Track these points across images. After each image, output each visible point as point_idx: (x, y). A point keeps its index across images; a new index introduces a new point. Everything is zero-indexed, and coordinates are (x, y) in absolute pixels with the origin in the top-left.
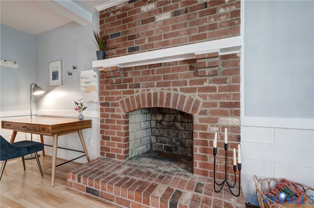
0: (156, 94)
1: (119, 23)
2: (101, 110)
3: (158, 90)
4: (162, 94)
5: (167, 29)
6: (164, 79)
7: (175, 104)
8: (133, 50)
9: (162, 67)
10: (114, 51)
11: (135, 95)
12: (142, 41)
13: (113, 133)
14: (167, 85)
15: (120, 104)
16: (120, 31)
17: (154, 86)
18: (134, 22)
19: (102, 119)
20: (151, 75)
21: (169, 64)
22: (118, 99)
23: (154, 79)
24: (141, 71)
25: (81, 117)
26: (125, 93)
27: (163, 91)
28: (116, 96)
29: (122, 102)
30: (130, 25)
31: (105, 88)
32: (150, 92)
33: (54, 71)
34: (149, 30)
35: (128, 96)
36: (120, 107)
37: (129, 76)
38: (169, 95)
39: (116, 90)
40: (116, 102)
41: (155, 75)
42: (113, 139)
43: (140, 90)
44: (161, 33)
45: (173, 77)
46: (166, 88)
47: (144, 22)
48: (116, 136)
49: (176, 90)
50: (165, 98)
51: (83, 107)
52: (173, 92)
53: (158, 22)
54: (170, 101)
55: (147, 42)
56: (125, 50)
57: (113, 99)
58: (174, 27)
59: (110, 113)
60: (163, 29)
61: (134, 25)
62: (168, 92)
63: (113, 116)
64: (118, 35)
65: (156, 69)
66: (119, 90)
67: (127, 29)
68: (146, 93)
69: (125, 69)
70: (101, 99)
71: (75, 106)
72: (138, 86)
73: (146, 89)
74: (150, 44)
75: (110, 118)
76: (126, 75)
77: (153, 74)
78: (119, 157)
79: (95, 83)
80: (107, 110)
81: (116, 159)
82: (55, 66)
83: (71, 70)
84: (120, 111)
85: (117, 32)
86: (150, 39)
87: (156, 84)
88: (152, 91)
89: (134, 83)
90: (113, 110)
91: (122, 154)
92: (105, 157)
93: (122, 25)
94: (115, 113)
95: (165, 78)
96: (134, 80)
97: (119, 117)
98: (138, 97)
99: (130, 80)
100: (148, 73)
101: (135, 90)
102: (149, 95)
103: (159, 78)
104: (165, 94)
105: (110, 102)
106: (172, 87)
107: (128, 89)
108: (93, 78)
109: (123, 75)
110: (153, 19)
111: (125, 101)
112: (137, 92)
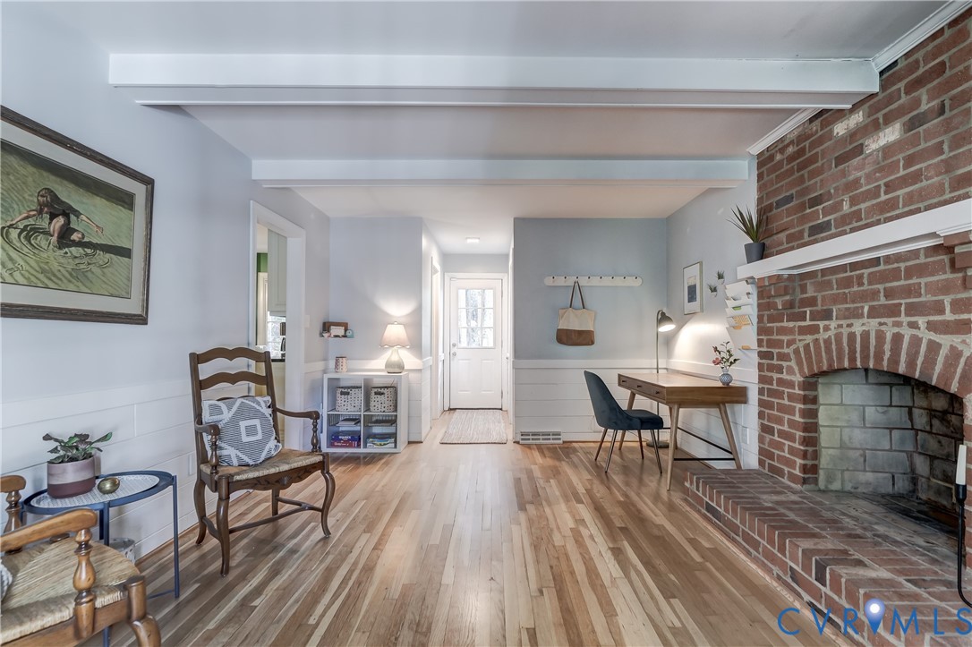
0: (865, 335)
1: (790, 172)
2: (761, 367)
3: (873, 324)
4: (880, 337)
5: (893, 167)
6: (886, 297)
7: (911, 363)
8: (819, 232)
9: (882, 267)
10: (783, 236)
11: (823, 336)
12: (837, 207)
13: (780, 421)
14: (893, 311)
15: (792, 356)
16: (793, 191)
17: (861, 316)
18: (819, 164)
19: (762, 386)
20: (856, 288)
21: (899, 258)
22: (790, 343)
23: (864, 297)
24: (833, 278)
25: (726, 378)
26: (803, 331)
27: (883, 328)
28: (785, 338)
29: (797, 352)
30: (813, 175)
31: (765, 318)
32: (853, 330)
33: (690, 284)
34: (851, 178)
35: (809, 339)
36: (793, 364)
37: (810, 293)
38: (897, 338)
39: (785, 324)
40: (785, 350)
41: (866, 287)
42: (781, 434)
43: (833, 324)
44: (877, 180)
45: (910, 291)
46: (889, 321)
47: (841, 160)
48: (786, 428)
49: (913, 325)
50: (887, 347)
51: (732, 360)
52: (907, 333)
53: (870, 154)
54: (899, 355)
55: (846, 207)
56: (801, 232)
57: (779, 344)
58: (910, 161)
59: (775, 376)
60: (881, 169)
61: (819, 172)
62: (896, 330)
63: (781, 382)
64: (789, 199)
65: (866, 272)
66: (791, 324)
67: (807, 184)
68: (845, 331)
69: (803, 276)
70: (760, 342)
71: (715, 356)
72: (827, 315)
73: (844, 322)
74: (854, 212)
75: (775, 387)
76: (804, 289)
77: (861, 284)
78: (792, 477)
79: (750, 308)
80: (771, 368)
81: (785, 481)
82: (691, 275)
83: (714, 281)
84: (793, 373)
85: (788, 194)
86: (853, 202)
87: (866, 309)
88: (858, 328)
89: (819, 308)
90: (780, 369)
91: (797, 472)
92: (766, 471)
93: (797, 175)
94: (785, 376)
95: (889, 294)
96: (819, 302)
97: (791, 384)
98: (827, 342)
99: (812, 302)
100: (847, 283)
101: (822, 324)
102: (852, 336)
103: (875, 294)
104: (889, 337)
105: (775, 351)
106: (904, 319)
107: (808, 323)
108: (745, 299)
109: (798, 290)
110: (859, 150)
111: (802, 350)
112: (827, 328)
